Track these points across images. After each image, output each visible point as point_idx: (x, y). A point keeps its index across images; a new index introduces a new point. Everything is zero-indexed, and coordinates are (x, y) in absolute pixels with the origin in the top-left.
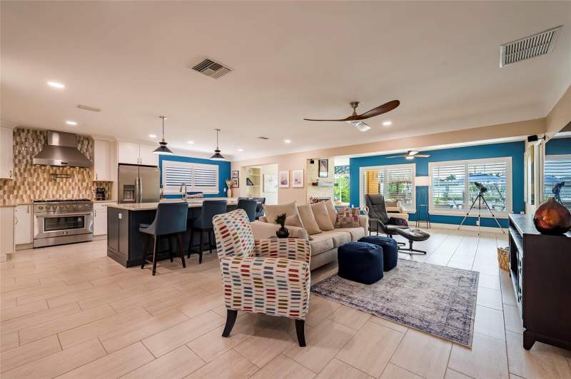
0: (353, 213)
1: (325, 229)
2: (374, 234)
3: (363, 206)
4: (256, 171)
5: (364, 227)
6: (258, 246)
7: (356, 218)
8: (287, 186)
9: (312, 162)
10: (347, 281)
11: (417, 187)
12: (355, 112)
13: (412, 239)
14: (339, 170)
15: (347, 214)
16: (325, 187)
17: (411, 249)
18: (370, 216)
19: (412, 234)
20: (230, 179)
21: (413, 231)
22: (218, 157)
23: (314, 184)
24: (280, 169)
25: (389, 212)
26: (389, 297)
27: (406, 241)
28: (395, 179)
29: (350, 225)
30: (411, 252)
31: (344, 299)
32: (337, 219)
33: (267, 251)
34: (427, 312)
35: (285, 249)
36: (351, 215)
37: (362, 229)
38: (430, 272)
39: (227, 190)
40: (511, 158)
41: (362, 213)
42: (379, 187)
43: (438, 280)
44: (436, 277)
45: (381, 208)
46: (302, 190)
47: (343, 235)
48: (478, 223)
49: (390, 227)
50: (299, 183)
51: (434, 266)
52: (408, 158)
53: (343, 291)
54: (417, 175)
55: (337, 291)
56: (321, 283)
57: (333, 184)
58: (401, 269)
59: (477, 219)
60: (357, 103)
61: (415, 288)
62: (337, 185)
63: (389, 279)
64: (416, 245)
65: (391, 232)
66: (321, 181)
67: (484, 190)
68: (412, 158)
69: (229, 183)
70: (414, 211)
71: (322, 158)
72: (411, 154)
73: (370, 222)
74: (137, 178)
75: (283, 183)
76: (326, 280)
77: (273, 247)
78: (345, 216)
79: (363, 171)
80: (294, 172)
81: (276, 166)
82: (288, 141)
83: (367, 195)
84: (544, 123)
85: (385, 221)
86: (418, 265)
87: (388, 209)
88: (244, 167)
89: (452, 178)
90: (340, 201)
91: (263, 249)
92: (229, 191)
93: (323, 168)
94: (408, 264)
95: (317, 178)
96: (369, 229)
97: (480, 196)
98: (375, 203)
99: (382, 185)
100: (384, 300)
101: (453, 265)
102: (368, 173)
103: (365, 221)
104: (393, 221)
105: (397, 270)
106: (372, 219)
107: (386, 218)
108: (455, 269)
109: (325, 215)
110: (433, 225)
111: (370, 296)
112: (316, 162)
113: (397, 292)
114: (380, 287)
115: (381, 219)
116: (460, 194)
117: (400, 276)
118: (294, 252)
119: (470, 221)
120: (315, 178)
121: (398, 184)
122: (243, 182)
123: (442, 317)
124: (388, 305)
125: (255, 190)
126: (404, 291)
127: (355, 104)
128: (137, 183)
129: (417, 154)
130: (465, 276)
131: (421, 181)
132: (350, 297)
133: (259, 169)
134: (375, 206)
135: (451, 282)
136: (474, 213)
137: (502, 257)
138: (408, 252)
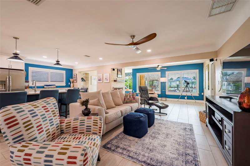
0: (133, 96)
1: (117, 105)
2: (143, 106)
3: (138, 92)
4: (86, 74)
5: (138, 103)
6: (63, 124)
7: (134, 98)
8: (102, 82)
9: (114, 70)
10: (128, 137)
11: (161, 82)
12: (133, 41)
13: (160, 108)
14: (127, 74)
15: (130, 96)
16: (120, 82)
17: (160, 113)
18: (141, 96)
19: (161, 105)
20: (72, 78)
21: (161, 104)
22: (58, 65)
23: (115, 81)
24: (98, 73)
25: (149, 94)
26: (151, 147)
27: (158, 109)
28: (151, 79)
29: (131, 102)
30: (160, 114)
31: (125, 152)
32: (125, 99)
33: (70, 127)
34: (174, 158)
35: (84, 125)
36: (131, 97)
37: (137, 104)
38: (170, 126)
39: (70, 84)
40: (198, 70)
41: (137, 95)
42: (145, 82)
43: (175, 131)
44: (174, 130)
45: (146, 93)
46: (108, 84)
47: (127, 108)
48: (186, 98)
49: (150, 102)
50: (107, 80)
51: (172, 122)
52: (158, 69)
53: (125, 145)
54: (161, 77)
55: (121, 146)
56: (112, 140)
57: (124, 81)
58: (156, 126)
59: (185, 96)
60: (134, 36)
61: (164, 138)
62: (126, 81)
63: (151, 133)
64: (162, 111)
65: (151, 105)
66: (118, 79)
67: (188, 84)
68: (159, 69)
69: (71, 80)
70: (160, 93)
71: (119, 68)
72: (159, 67)
73: (141, 100)
74: (8, 77)
75: (99, 80)
76: (116, 138)
77: (74, 124)
78: (128, 97)
79: (138, 75)
80: (105, 75)
81: (96, 72)
82: (101, 59)
83: (140, 86)
84: (217, 53)
85: (148, 99)
86: (164, 122)
87: (149, 92)
88: (80, 72)
89: (172, 79)
90: (128, 89)
91: (66, 126)
92: (72, 84)
93: (119, 73)
94: (159, 122)
95: (117, 78)
96: (141, 103)
97: (186, 86)
98: (143, 90)
99: (146, 81)
100: (148, 151)
101: (180, 121)
102: (140, 76)
103: (139, 99)
104: (152, 99)
105: (155, 126)
106: (142, 98)
107: (148, 97)
108: (182, 123)
109: (118, 97)
110: (168, 99)
111: (140, 148)
112: (116, 70)
113: (156, 143)
114: (146, 139)
115: (146, 98)
116: (176, 85)
117: (156, 131)
118: (90, 126)
119: (183, 97)
120: (115, 78)
121: (153, 81)
122: (79, 80)
123: (183, 162)
124: (151, 155)
125: (86, 84)
126: (159, 141)
127: (133, 37)
128: (8, 79)
129: (161, 67)
130: (187, 127)
131: (163, 80)
132: (128, 151)
133: (89, 73)
134: (143, 91)
135: (182, 132)
136: (184, 94)
137: (201, 116)
138: (159, 114)
